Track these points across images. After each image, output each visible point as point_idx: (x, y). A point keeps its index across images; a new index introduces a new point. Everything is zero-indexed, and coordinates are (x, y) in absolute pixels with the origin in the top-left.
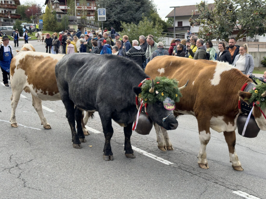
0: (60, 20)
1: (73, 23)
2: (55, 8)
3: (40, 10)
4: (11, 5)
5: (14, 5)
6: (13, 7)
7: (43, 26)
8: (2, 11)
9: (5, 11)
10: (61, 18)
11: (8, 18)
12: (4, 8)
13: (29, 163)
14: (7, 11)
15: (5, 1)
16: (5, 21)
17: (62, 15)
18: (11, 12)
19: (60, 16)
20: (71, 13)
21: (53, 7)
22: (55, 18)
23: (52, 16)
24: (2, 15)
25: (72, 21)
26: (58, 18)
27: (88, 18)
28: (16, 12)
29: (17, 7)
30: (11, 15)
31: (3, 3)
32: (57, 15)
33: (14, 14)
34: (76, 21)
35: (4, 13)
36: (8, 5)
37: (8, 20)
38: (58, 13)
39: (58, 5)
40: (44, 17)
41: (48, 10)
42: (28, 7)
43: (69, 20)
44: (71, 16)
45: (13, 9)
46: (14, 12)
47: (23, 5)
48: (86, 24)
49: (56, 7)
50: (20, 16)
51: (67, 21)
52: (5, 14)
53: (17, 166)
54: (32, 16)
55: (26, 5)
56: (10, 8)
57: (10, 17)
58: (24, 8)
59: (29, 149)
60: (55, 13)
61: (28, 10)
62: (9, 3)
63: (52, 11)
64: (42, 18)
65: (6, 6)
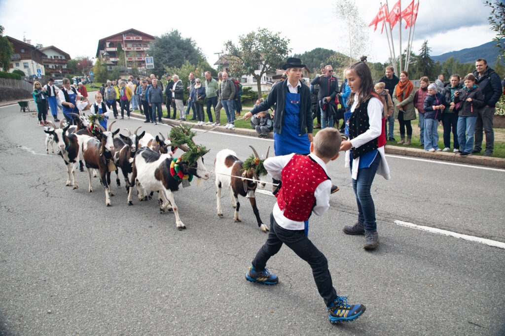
0: (111, 72)
1: (124, 73)
2: (106, 61)
3: (92, 64)
4: (62, 60)
5: (64, 60)
6: (64, 62)
7: (95, 78)
8: (53, 67)
9: (55, 66)
10: (112, 70)
11: (59, 73)
12: (54, 63)
13: (56, 181)
14: (57, 66)
15: (55, 57)
16: (56, 76)
17: (113, 67)
18: (61, 67)
19: (111, 68)
20: (122, 64)
21: (104, 59)
22: (106, 70)
23: (103, 68)
24: (53, 71)
25: (123, 71)
26: (108, 69)
27: (139, 68)
28: (67, 67)
29: (68, 62)
30: (62, 70)
31: (53, 58)
32: (108, 67)
33: (65, 69)
34: (127, 72)
35: (54, 68)
36: (58, 60)
37: (60, 75)
38: (108, 65)
39: (108, 57)
40: (95, 69)
41: (98, 63)
42: (79, 61)
43: (120, 71)
44: (122, 67)
45: (64, 64)
46: (65, 67)
47: (74, 60)
48: (138, 74)
49: (107, 59)
50: (72, 70)
51: (118, 72)
52: (56, 69)
53: (44, 184)
54: (84, 70)
55: (77, 59)
56: (61, 63)
57: (61, 72)
58: (75, 62)
59: (59, 172)
60: (106, 65)
61: (79, 64)
62: (60, 58)
63: (102, 63)
64: (92, 70)
65: (56, 61)
